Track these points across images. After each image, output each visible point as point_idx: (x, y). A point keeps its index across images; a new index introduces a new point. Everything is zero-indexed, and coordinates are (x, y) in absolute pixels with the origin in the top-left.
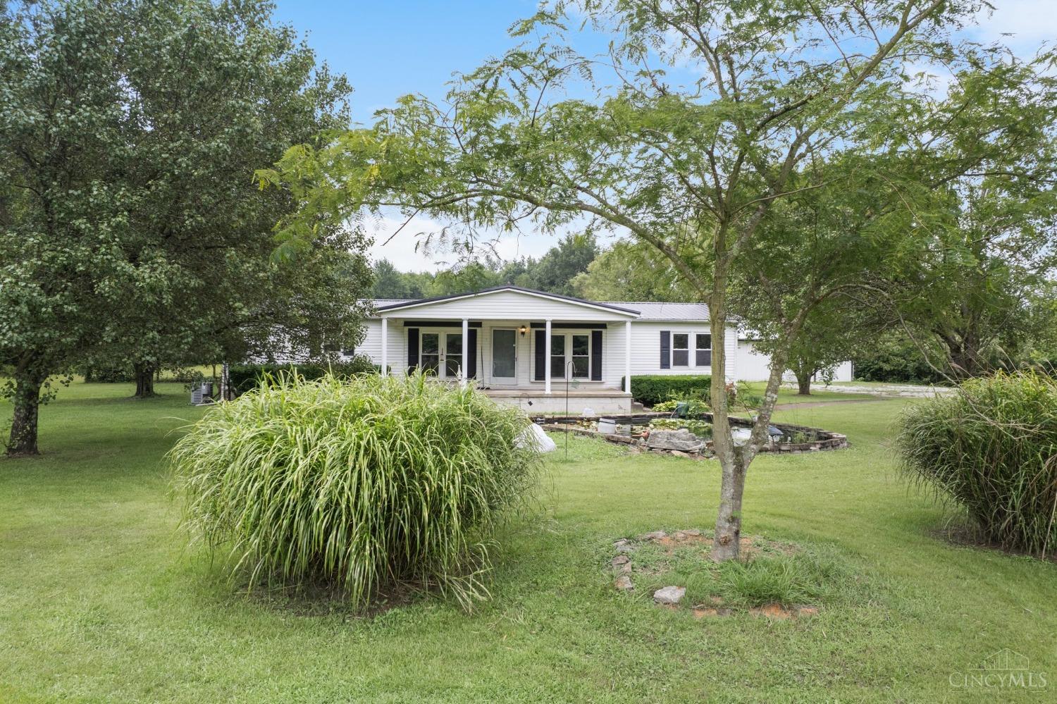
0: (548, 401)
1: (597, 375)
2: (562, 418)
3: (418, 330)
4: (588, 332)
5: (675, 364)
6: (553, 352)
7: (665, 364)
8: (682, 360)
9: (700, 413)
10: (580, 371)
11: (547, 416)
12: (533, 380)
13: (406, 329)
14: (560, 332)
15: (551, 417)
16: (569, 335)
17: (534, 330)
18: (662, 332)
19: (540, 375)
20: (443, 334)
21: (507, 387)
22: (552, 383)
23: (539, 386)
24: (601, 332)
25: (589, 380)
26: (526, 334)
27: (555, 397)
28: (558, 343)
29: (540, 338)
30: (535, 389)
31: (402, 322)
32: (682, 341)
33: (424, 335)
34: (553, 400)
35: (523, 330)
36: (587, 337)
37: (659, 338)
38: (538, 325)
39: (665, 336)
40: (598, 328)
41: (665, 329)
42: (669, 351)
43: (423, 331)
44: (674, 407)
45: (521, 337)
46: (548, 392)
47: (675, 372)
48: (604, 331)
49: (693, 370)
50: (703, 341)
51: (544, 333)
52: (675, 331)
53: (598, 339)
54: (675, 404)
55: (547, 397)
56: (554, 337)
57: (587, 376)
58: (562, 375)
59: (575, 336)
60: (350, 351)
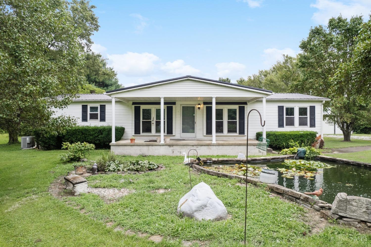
0: (214, 148)
1: (242, 132)
2: (224, 161)
3: (140, 107)
4: (236, 107)
5: (286, 125)
6: (217, 118)
7: (281, 125)
8: (291, 123)
9: (315, 155)
10: (232, 130)
11: (214, 159)
12: (205, 134)
13: (133, 106)
14: (220, 107)
15: (216, 159)
16: (225, 109)
17: (205, 106)
18: (279, 107)
19: (209, 132)
20: (153, 108)
21: (190, 139)
22: (216, 136)
23: (208, 138)
24: (244, 107)
25: (237, 134)
26: (201, 108)
27: (219, 145)
28: (219, 114)
29: (209, 110)
30: (207, 139)
31: (131, 103)
32: (290, 111)
33: (143, 109)
34: (217, 147)
35: (199, 106)
36: (236, 109)
37: (277, 110)
38: (208, 103)
39: (281, 109)
40: (242, 104)
41: (281, 104)
42: (283, 117)
43: (143, 107)
44: (296, 151)
45: (198, 110)
46: (214, 142)
47: (287, 129)
48: (245, 106)
49: (297, 128)
50: (303, 111)
51: (211, 108)
52: (286, 105)
53: (242, 110)
54: (296, 149)
55: (214, 145)
56: (217, 110)
57: (236, 132)
58: (222, 131)
59: (229, 110)
60: (103, 119)
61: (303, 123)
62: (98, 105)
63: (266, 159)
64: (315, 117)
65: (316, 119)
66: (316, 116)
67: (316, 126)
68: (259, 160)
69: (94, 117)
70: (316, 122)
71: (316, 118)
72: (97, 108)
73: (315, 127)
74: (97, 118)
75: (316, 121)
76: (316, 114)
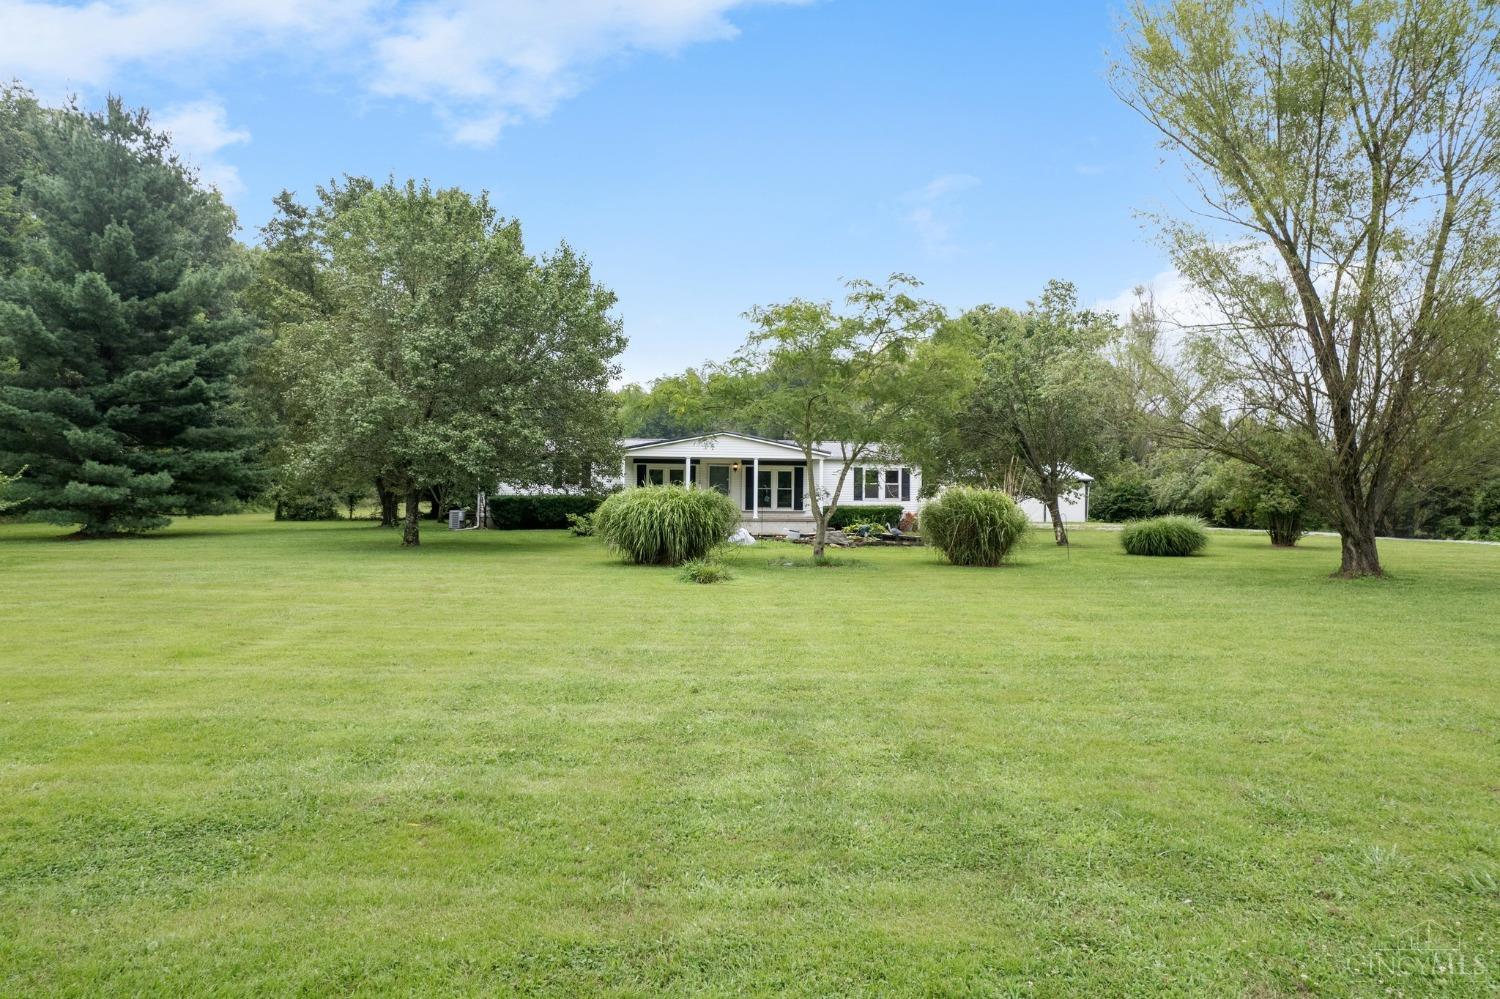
0: (756, 525)
1: (799, 506)
3: (646, 466)
4: (791, 469)
5: (866, 496)
6: (760, 485)
7: (858, 497)
8: (873, 493)
10: (783, 503)
12: (742, 505)
13: (635, 465)
14: (766, 469)
16: (775, 471)
17: (744, 466)
18: (856, 470)
19: (749, 506)
20: (667, 470)
22: (759, 511)
23: (748, 512)
24: (802, 469)
25: (792, 509)
26: (738, 469)
27: (763, 521)
28: (765, 478)
29: (750, 472)
30: (745, 514)
31: (633, 460)
32: (873, 476)
33: (651, 470)
34: (760, 523)
35: (735, 466)
36: (790, 473)
37: (853, 475)
38: (748, 462)
39: (858, 472)
40: (799, 465)
41: (858, 466)
42: (862, 486)
43: (650, 467)
44: (857, 529)
45: (733, 471)
46: (757, 517)
47: (867, 502)
48: (804, 468)
49: (882, 501)
50: (891, 477)
51: (752, 469)
52: (867, 467)
53: (799, 475)
54: (858, 527)
55: (755, 521)
56: (761, 474)
57: (790, 506)
58: (768, 505)
59: (780, 473)
61: (891, 493)
64: (909, 486)
65: (911, 489)
66: (911, 484)
67: (910, 498)
70: (910, 493)
71: (911, 487)
73: (909, 500)
75: (911, 491)
76: (911, 482)
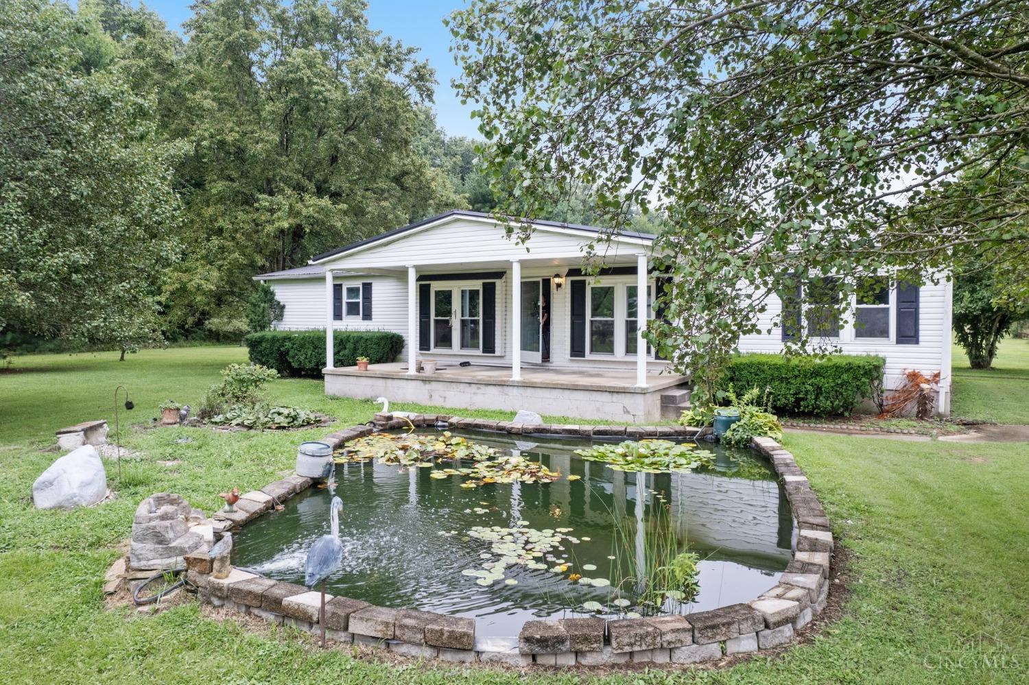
3: (429, 286)
11: (454, 420)
13: (418, 284)
16: (620, 285)
19: (578, 349)
25: (651, 358)
33: (436, 292)
43: (436, 286)
60: (367, 316)
61: (869, 327)
62: (358, 284)
63: (576, 432)
64: (917, 309)
65: (921, 316)
66: (921, 305)
67: (921, 338)
68: (556, 432)
69: (353, 309)
70: (921, 327)
71: (921, 310)
72: (358, 289)
73: (917, 342)
74: (358, 314)
75: (921, 322)
76: (921, 299)
